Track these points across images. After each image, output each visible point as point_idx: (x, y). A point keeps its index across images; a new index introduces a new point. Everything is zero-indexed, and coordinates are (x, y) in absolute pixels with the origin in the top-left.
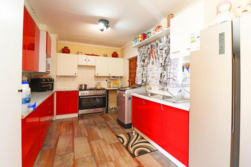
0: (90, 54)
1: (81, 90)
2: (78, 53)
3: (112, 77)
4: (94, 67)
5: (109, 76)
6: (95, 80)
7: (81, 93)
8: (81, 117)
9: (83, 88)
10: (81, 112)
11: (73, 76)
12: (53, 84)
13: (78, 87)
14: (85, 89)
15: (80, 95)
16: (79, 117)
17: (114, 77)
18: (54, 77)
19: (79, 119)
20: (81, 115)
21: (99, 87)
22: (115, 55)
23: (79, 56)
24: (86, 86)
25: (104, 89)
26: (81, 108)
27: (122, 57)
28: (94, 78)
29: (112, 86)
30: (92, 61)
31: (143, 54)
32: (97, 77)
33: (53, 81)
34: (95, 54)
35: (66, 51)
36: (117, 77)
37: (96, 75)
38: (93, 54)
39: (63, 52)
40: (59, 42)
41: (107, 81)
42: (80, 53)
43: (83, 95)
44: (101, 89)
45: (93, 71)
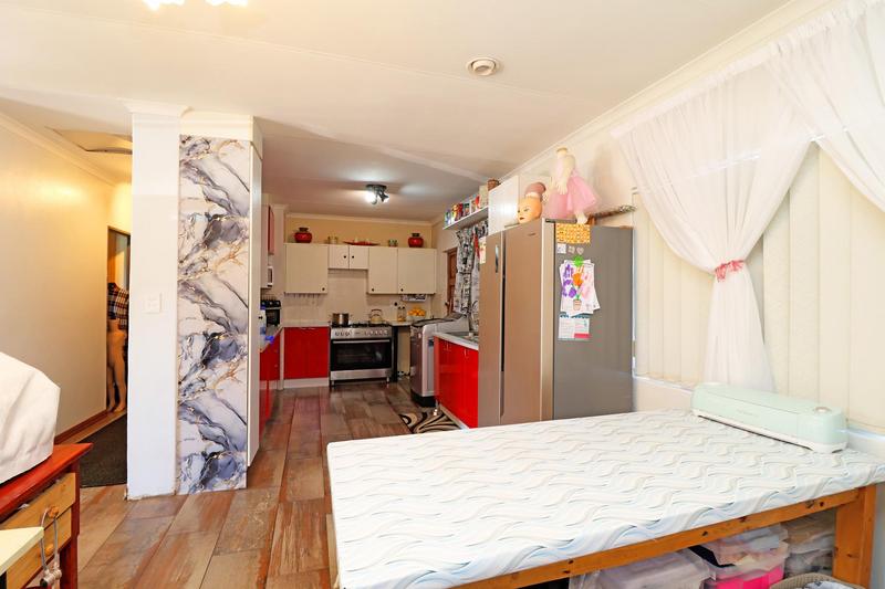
0: (356, 241)
1: (336, 325)
2: (328, 241)
3: (408, 295)
4: (367, 271)
5: (400, 292)
6: (370, 304)
7: (334, 333)
8: (337, 386)
9: (341, 321)
10: (335, 375)
11: (319, 295)
12: (278, 311)
13: (331, 319)
14: (346, 325)
15: (333, 336)
16: (330, 386)
17: (414, 295)
18: (280, 298)
19: (330, 390)
20: (336, 381)
21: (376, 321)
22: (416, 242)
23: (332, 247)
24: (346, 317)
25: (388, 325)
26: (336, 367)
27: (434, 246)
28: (365, 298)
29: (408, 318)
30: (360, 257)
31: (466, 245)
32: (373, 296)
33: (279, 305)
34: (368, 241)
35: (303, 237)
36: (423, 297)
37: (371, 292)
38: (362, 240)
39: (298, 241)
40: (288, 216)
41: (396, 304)
42: (333, 241)
43: (339, 337)
44: (382, 325)
45: (365, 280)
